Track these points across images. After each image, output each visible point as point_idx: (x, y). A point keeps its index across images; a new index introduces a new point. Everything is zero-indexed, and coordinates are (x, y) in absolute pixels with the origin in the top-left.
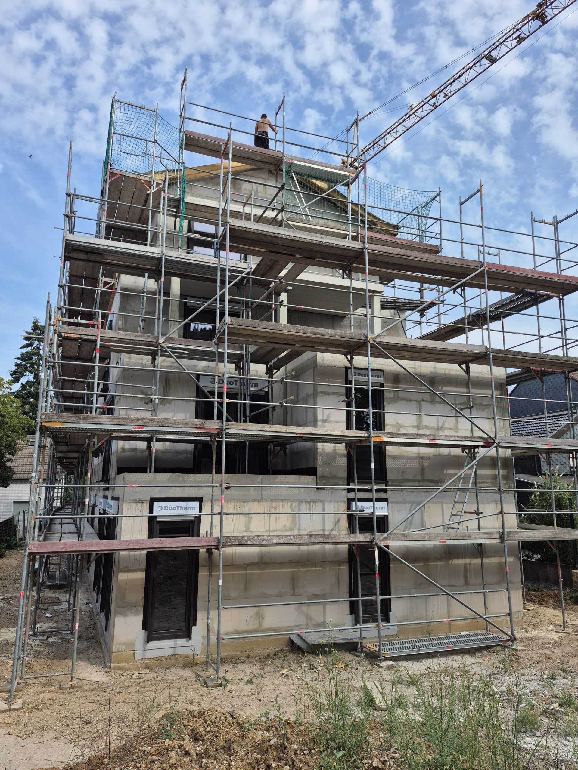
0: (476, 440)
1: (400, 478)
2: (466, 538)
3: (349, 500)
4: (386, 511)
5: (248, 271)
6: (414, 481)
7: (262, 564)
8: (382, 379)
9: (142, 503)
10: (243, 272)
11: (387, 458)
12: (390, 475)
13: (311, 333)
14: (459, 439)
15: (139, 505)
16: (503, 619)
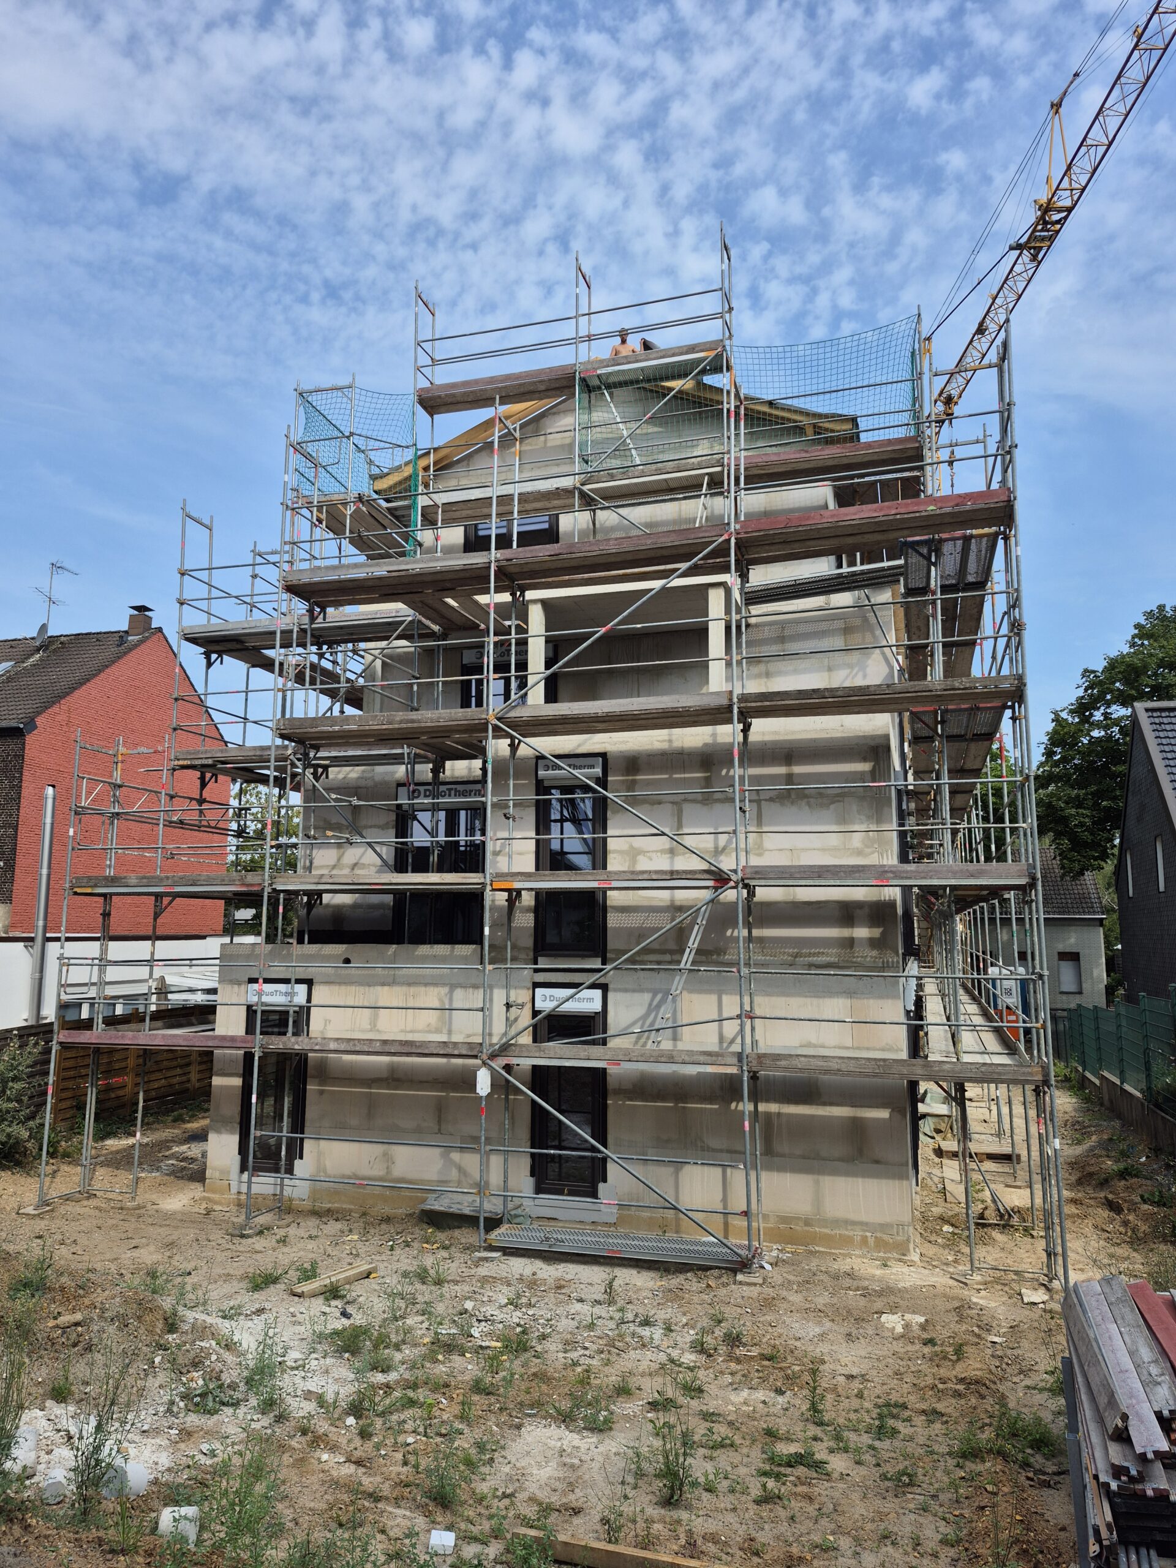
0: (697, 876)
3: (536, 985)
4: (596, 1006)
5: (410, 619)
6: (663, 952)
7: (395, 1078)
8: (598, 771)
9: (240, 985)
10: (402, 622)
11: (610, 910)
12: (613, 943)
13: (401, 722)
14: (660, 876)
15: (236, 988)
16: (856, 1233)
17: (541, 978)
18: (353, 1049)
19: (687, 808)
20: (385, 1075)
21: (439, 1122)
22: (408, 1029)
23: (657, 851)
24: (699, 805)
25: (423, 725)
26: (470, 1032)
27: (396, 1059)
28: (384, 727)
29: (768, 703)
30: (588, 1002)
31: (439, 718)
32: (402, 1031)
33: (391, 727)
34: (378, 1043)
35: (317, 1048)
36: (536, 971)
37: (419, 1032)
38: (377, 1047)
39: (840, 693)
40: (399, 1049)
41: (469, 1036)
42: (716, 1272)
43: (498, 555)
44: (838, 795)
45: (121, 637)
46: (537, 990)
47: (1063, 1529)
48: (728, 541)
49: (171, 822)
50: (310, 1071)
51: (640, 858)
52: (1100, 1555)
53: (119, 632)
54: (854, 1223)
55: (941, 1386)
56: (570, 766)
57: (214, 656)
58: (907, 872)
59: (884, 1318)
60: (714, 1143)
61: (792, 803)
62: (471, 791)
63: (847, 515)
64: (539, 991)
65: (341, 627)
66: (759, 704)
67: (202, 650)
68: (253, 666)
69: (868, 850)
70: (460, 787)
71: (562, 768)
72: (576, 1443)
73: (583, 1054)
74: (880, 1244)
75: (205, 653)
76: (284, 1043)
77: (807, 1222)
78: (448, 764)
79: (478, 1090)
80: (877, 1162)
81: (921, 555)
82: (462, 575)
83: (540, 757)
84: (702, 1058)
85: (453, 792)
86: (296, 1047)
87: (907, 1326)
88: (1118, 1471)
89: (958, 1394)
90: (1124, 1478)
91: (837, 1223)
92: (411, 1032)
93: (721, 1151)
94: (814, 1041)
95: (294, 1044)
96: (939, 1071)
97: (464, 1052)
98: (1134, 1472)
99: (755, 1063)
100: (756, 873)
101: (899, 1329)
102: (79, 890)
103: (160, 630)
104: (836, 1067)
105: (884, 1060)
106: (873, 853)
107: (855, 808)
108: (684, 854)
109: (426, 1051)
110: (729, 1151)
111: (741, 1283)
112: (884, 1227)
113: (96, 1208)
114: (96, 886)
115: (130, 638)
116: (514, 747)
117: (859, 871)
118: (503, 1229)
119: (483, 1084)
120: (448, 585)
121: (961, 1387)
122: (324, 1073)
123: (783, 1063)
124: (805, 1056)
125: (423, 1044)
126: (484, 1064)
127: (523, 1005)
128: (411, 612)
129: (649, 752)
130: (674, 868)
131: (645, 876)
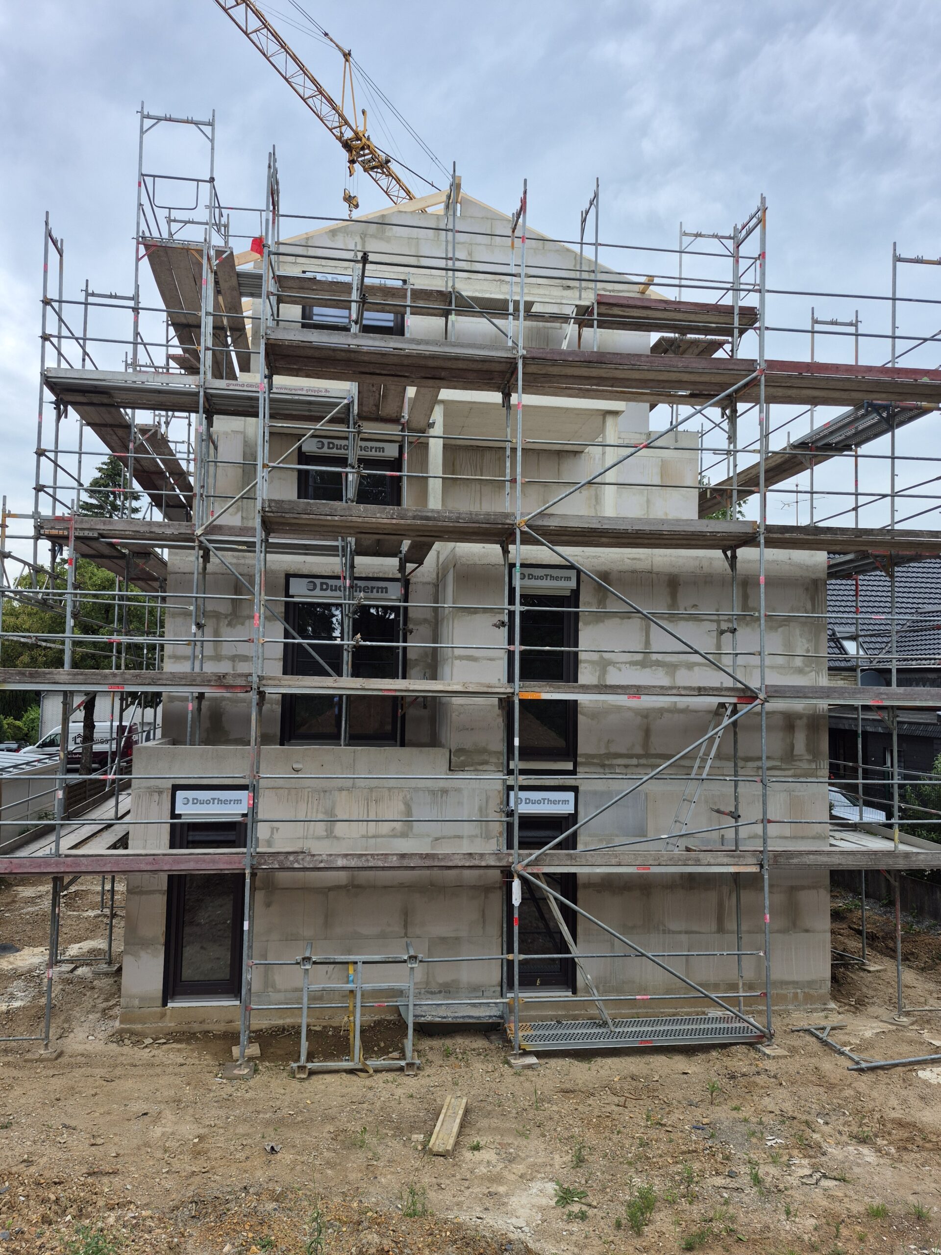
0: (723, 693)
1: (603, 751)
2: (690, 862)
3: (508, 788)
4: (569, 809)
5: (345, 401)
6: (630, 756)
7: (354, 888)
8: (571, 584)
9: (160, 793)
10: (337, 404)
11: (580, 717)
12: (583, 747)
13: (414, 518)
14: (688, 692)
15: (156, 797)
16: (790, 991)
18: (366, 865)
20: (344, 882)
21: (406, 926)
22: (370, 834)
23: (626, 663)
25: (440, 524)
28: (394, 521)
30: (560, 804)
31: (459, 518)
34: (395, 858)
36: (509, 773)
40: (420, 863)
42: (730, 1050)
44: (784, 620)
46: (510, 793)
48: (758, 378)
51: (610, 669)
54: (788, 983)
57: (63, 407)
59: (920, 1074)
61: (747, 625)
64: (513, 795)
67: (54, 398)
69: (807, 669)
73: (614, 861)
74: (808, 998)
75: (56, 402)
77: (751, 987)
79: (514, 902)
84: (726, 860)
91: (774, 984)
92: (373, 837)
93: (680, 932)
99: (771, 862)
100: (776, 691)
106: (811, 671)
107: (798, 632)
112: (810, 984)
119: (517, 895)
122: (270, 884)
123: (795, 861)
126: (518, 874)
129: (620, 568)
130: (701, 685)
131: (674, 692)
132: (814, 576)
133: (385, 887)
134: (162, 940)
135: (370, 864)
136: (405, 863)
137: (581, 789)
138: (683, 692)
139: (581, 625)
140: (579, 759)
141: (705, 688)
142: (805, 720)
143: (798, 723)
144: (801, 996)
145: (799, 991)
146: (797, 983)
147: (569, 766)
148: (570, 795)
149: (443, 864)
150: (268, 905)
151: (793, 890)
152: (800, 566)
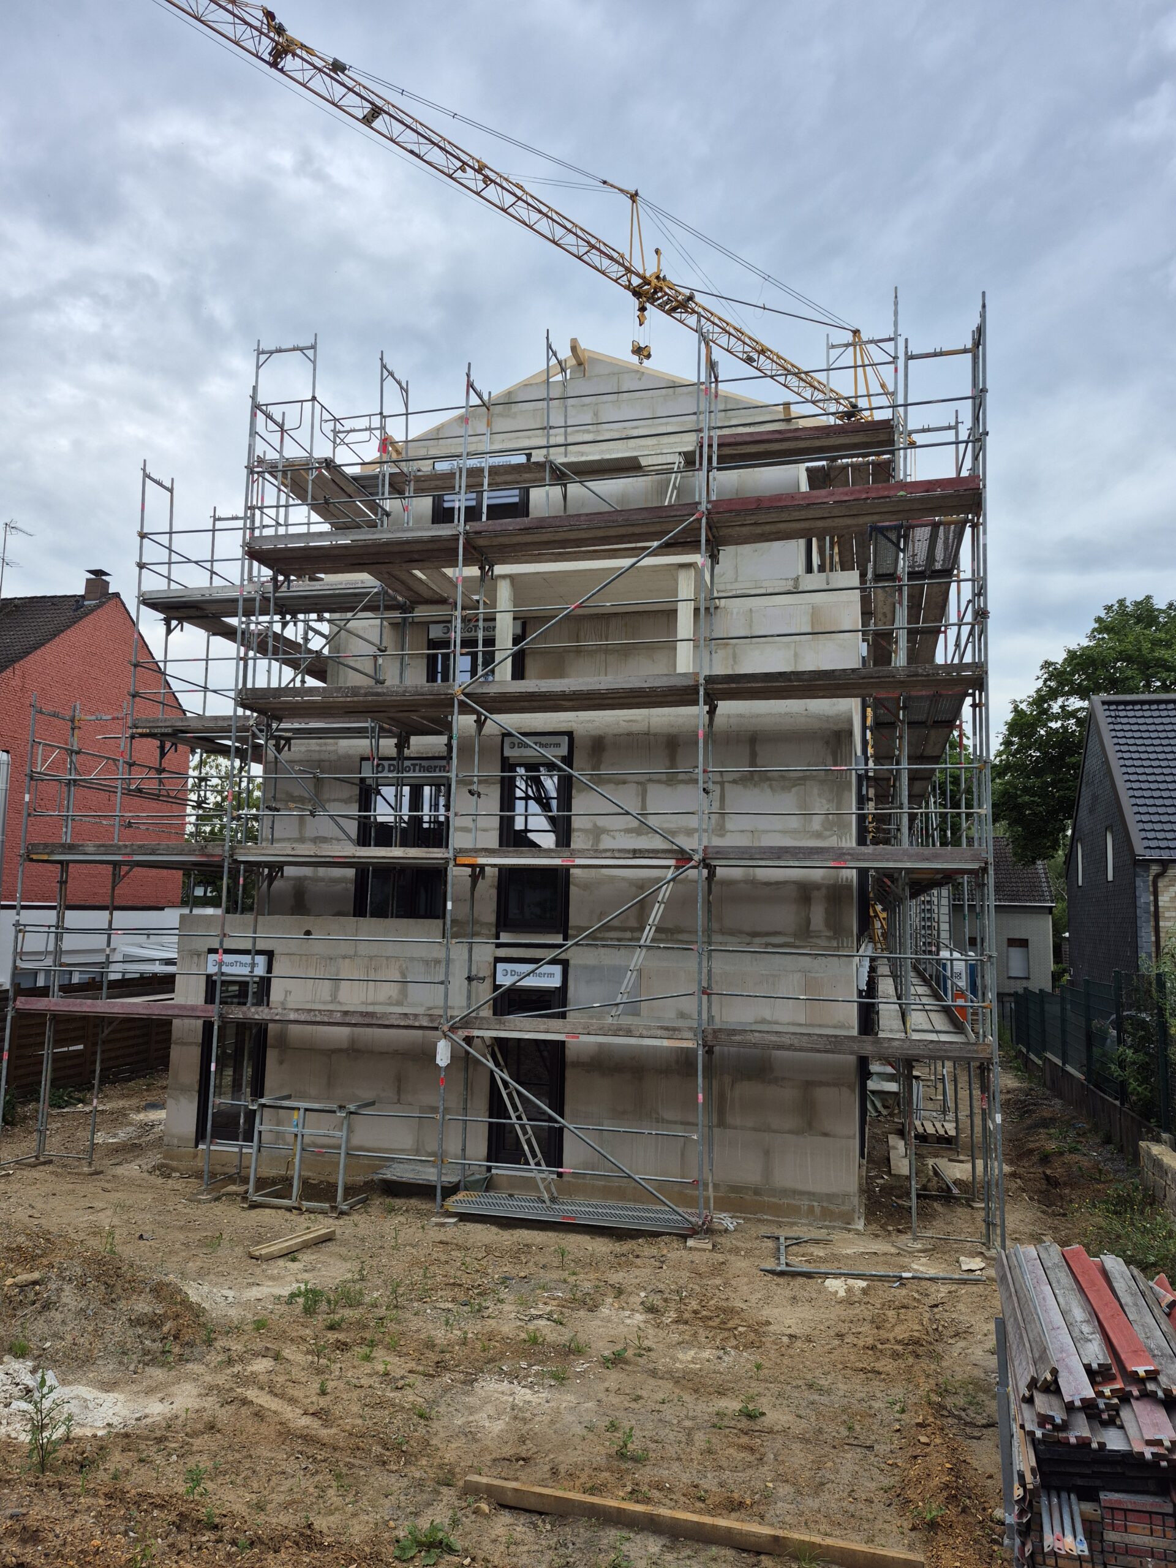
2: (621, 1033)
3: (498, 960)
4: (556, 982)
5: (376, 590)
6: (623, 929)
7: (354, 1052)
8: (564, 751)
9: (199, 955)
10: (368, 594)
11: (572, 888)
12: (574, 919)
13: (366, 695)
14: (622, 855)
15: (195, 958)
16: (805, 1203)
17: (502, 952)
18: (314, 1019)
19: (652, 789)
20: (345, 1046)
21: (399, 1092)
22: (369, 1001)
23: (620, 831)
24: (663, 786)
25: (388, 698)
26: (431, 1005)
27: (357, 1030)
28: (349, 699)
29: (734, 685)
30: (549, 978)
31: (405, 691)
32: (363, 1003)
33: (355, 699)
34: (339, 1015)
35: (277, 1018)
36: (498, 946)
37: (380, 1004)
38: (338, 1018)
39: (806, 677)
40: (360, 1020)
41: (430, 1009)
42: (666, 1238)
43: (468, 528)
44: (800, 778)
45: (75, 601)
46: (499, 965)
47: (990, 1477)
48: (699, 520)
49: (130, 790)
50: (270, 1041)
51: (604, 837)
52: (1023, 1498)
53: (75, 596)
54: (802, 1193)
55: (879, 1346)
56: (536, 744)
57: (174, 623)
58: (865, 854)
59: (828, 1282)
60: (669, 1115)
61: (755, 786)
62: (436, 767)
63: (818, 497)
64: (500, 966)
65: (306, 597)
66: (725, 686)
67: (162, 616)
68: (214, 634)
69: (828, 833)
70: (424, 763)
71: (527, 746)
72: (529, 1397)
73: (542, 1027)
74: (827, 1214)
75: (165, 619)
76: (244, 1013)
77: (757, 1192)
78: (414, 740)
79: (438, 1061)
80: (826, 1135)
81: (890, 540)
82: (430, 546)
83: (507, 735)
84: (659, 1033)
85: (417, 768)
86: (256, 1017)
87: (849, 1290)
88: (1044, 1420)
89: (896, 1356)
90: (1049, 1427)
91: (785, 1192)
92: (372, 1004)
93: (675, 1123)
94: (769, 1018)
95: (254, 1014)
96: (887, 1048)
97: (425, 1024)
98: (1058, 1421)
99: (710, 1038)
100: (717, 853)
101: (842, 1293)
102: (35, 857)
103: (117, 595)
104: (789, 1042)
105: (836, 1036)
106: (832, 836)
107: (816, 791)
108: (648, 833)
109: (387, 1023)
110: (682, 1123)
111: (691, 1249)
112: (830, 1197)
113: (52, 1173)
114: (52, 853)
115: (86, 603)
116: (480, 724)
117: (818, 853)
118: (460, 1196)
119: (443, 1056)
120: (416, 556)
121: (899, 1348)
122: (283, 1042)
123: (738, 1038)
124: (760, 1032)
125: (384, 1015)
126: (445, 1036)
127: (484, 979)
128: (379, 583)
129: (615, 732)
130: (637, 847)
131: (608, 854)
132: (836, 728)
133: (381, 1053)
134: (196, 1087)
135: (318, 1019)
136: (347, 1020)
137: (571, 962)
138: (617, 855)
139: (574, 792)
140: (570, 932)
141: (640, 851)
142: (824, 891)
143: (815, 894)
144: (817, 1210)
145: (816, 1204)
146: (814, 1194)
147: (558, 939)
148: (557, 969)
149: (380, 1022)
150: (281, 1063)
151: (808, 1085)
152: (819, 717)
